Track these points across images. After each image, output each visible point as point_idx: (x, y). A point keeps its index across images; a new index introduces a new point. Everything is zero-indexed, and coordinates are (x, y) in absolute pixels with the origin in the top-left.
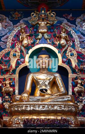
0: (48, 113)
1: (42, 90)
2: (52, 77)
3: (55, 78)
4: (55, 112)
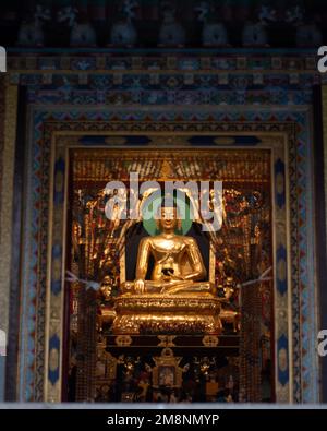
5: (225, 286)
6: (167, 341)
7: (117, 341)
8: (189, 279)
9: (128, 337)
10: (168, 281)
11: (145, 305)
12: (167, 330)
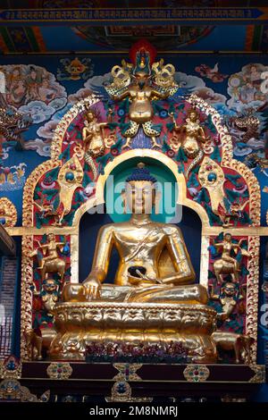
0: (143, 326)
1: (132, 271)
2: (161, 236)
3: (166, 237)
4: (161, 326)
5: (224, 296)
6: (127, 373)
7: (49, 371)
8: (168, 283)
9: (67, 365)
10: (136, 284)
11: (98, 318)
12: (130, 355)
